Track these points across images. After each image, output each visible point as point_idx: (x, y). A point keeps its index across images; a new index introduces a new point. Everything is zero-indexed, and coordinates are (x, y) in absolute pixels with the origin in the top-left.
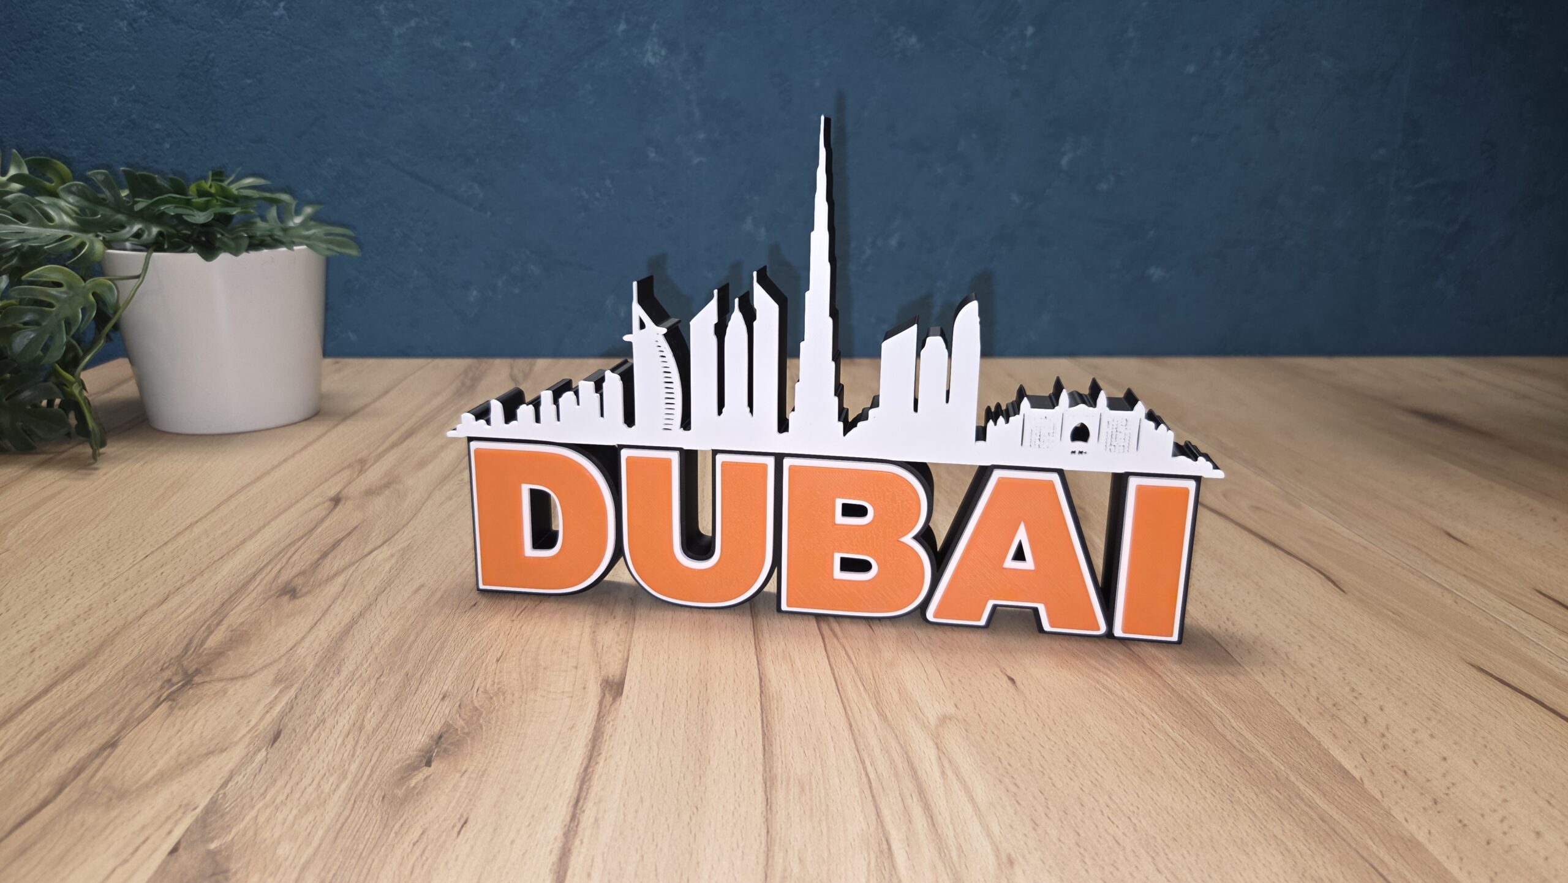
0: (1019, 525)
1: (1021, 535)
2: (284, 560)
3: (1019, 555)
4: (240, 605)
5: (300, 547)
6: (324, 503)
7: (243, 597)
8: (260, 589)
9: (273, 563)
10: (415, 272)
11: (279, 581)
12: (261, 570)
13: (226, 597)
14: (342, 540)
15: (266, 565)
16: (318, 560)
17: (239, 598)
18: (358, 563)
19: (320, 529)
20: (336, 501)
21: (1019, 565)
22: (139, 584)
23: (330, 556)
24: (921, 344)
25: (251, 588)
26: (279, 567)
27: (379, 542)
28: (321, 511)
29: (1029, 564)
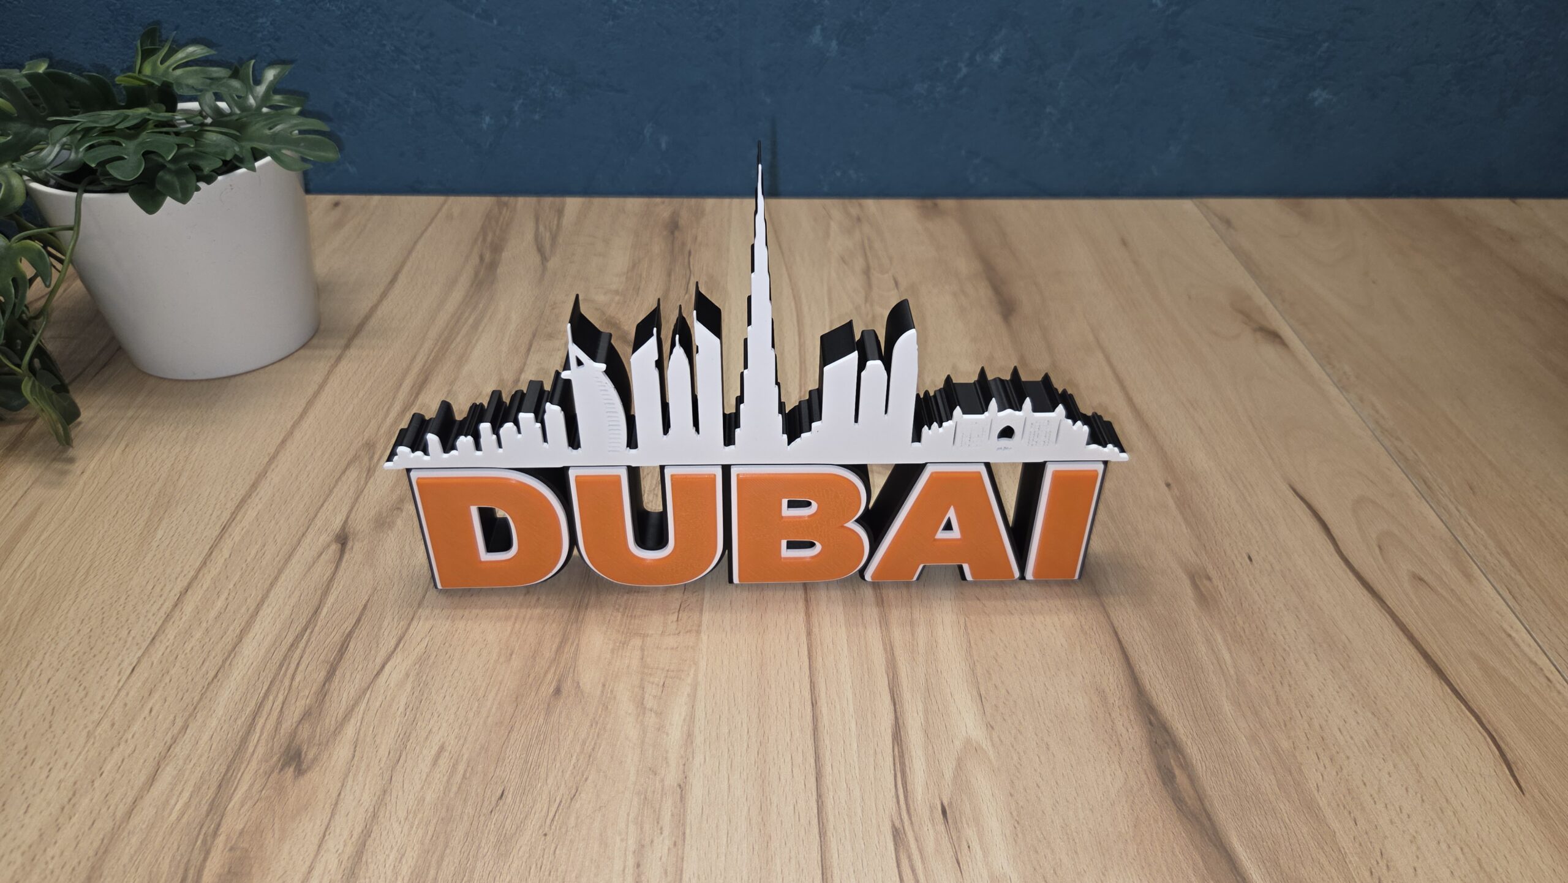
0: (949, 508)
1: (951, 514)
2: (287, 682)
3: (948, 527)
4: (239, 787)
5: (304, 651)
6: (329, 546)
7: (242, 770)
8: (261, 751)
9: (274, 689)
10: (415, 94)
11: (282, 731)
12: (262, 702)
13: (223, 769)
14: (350, 635)
15: (266, 696)
16: (324, 685)
17: (239, 770)
18: (370, 689)
19: (325, 610)
20: (343, 540)
21: (948, 535)
22: (124, 738)
23: (337, 673)
24: (861, 367)
25: (251, 749)
26: (281, 698)
27: (393, 643)
28: (322, 569)
29: (956, 534)
